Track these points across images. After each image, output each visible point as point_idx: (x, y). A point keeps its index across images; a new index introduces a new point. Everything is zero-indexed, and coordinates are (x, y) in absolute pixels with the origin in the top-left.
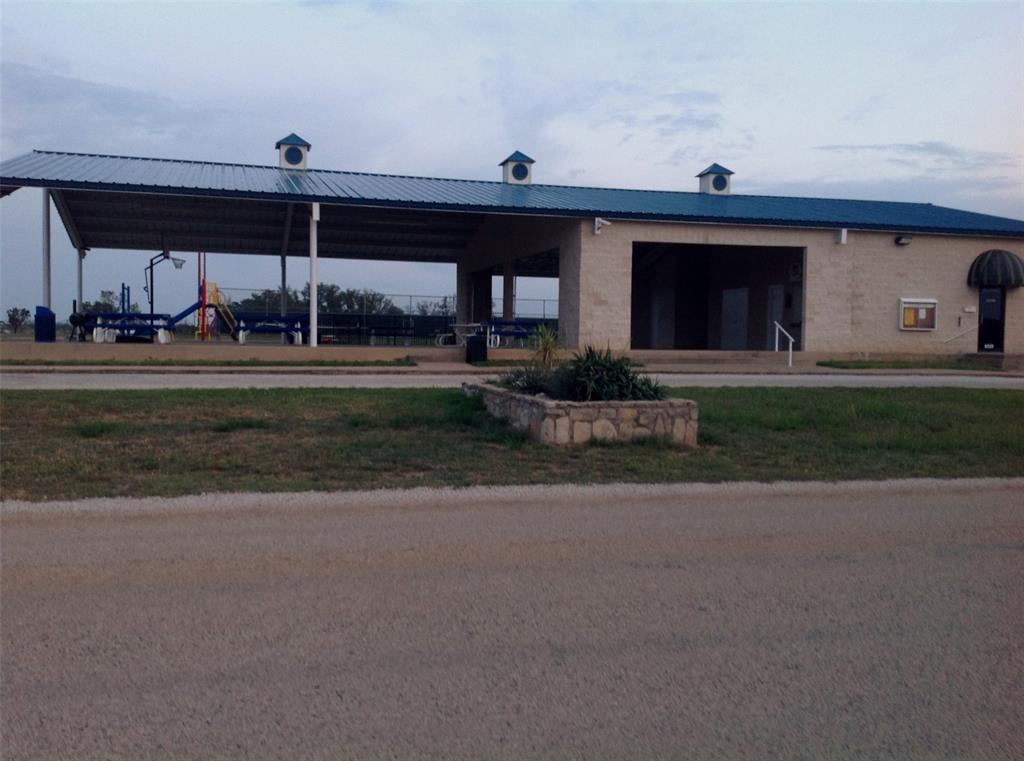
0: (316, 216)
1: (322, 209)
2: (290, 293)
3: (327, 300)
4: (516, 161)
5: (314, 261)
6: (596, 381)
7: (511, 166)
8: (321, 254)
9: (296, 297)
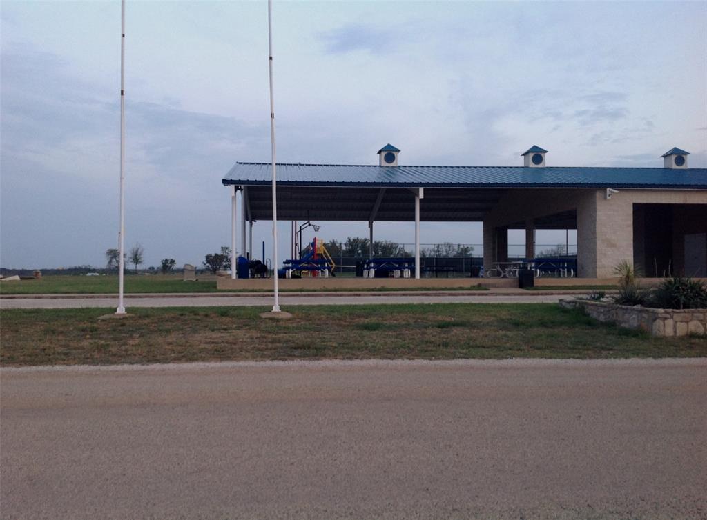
0: (421, 196)
1: (425, 191)
2: (337, 245)
3: (361, 249)
4: (533, 152)
5: (418, 224)
6: (685, 296)
7: (531, 155)
8: (422, 219)
9: (341, 248)
